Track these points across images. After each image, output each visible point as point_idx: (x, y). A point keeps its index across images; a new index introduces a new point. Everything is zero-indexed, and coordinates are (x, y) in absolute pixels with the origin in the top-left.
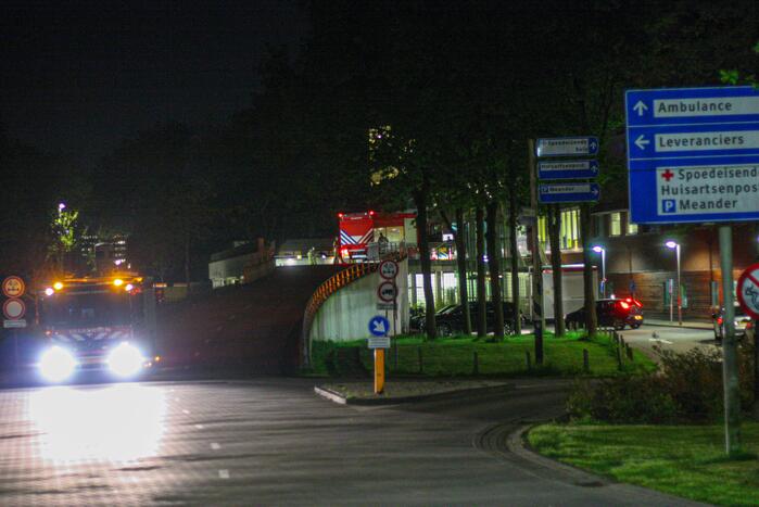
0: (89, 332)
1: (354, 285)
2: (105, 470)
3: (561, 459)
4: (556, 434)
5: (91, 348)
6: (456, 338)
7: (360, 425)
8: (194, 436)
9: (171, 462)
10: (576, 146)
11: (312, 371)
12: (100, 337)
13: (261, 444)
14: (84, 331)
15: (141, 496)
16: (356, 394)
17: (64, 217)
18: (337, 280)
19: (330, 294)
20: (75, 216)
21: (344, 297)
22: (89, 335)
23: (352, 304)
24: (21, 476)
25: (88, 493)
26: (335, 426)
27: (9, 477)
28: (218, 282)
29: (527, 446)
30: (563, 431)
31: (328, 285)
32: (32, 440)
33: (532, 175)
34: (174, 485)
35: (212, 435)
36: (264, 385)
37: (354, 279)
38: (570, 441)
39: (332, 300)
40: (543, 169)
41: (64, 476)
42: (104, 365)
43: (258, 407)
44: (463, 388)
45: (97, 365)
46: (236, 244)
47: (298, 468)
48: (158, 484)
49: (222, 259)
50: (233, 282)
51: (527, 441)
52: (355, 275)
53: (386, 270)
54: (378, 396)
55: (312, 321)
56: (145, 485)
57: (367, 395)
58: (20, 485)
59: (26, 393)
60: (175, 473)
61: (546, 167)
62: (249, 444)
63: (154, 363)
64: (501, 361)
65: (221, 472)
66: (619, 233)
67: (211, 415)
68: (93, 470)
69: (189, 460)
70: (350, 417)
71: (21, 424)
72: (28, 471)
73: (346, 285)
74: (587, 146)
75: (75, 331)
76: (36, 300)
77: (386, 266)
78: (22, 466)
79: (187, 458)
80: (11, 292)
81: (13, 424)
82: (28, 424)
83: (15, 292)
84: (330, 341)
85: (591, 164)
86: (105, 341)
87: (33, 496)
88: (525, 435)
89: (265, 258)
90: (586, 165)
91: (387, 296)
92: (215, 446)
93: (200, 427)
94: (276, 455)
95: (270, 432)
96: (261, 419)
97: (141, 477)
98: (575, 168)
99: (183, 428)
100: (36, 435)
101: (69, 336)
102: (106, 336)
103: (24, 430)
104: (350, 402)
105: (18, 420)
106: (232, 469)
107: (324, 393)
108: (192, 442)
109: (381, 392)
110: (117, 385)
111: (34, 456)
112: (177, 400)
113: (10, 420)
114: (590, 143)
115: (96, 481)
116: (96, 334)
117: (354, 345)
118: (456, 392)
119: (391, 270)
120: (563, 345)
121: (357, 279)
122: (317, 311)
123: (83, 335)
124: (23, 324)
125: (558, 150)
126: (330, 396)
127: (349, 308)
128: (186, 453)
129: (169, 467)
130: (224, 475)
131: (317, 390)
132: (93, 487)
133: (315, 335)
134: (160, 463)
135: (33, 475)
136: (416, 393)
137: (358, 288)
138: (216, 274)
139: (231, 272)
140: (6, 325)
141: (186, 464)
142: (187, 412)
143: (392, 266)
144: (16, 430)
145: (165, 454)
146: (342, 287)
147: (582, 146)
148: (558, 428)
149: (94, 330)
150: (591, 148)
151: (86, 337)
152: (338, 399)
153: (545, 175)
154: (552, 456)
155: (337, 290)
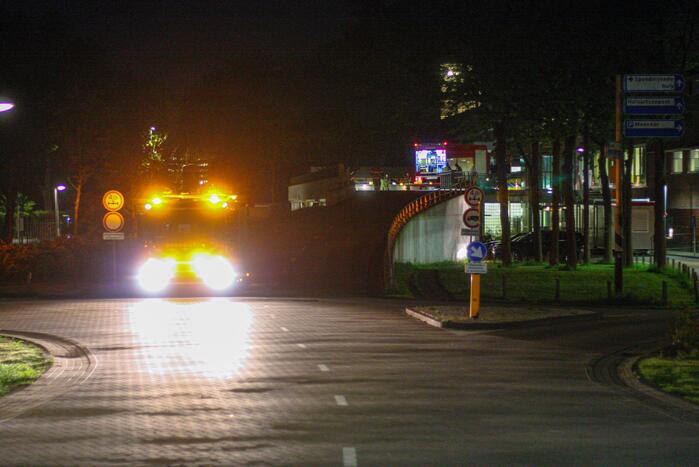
0: (185, 247)
1: (431, 211)
2: (216, 391)
3: (686, 397)
4: (669, 370)
6: (527, 265)
7: (464, 351)
8: (298, 355)
9: (283, 384)
10: (663, 83)
11: (397, 292)
13: (369, 367)
14: (180, 245)
15: (259, 422)
16: (451, 318)
17: (154, 140)
18: (415, 206)
19: (410, 219)
20: (165, 138)
21: (422, 221)
22: (185, 249)
23: (429, 228)
24: (131, 393)
25: (203, 416)
26: (439, 350)
27: (118, 393)
28: (296, 205)
29: (643, 380)
30: (676, 366)
31: (408, 210)
32: (135, 353)
33: (618, 110)
34: (290, 411)
35: (316, 355)
36: (354, 305)
37: (431, 205)
38: (686, 378)
39: (411, 224)
40: (629, 104)
41: (174, 395)
43: (357, 327)
44: (555, 315)
46: (314, 169)
47: (416, 397)
48: (274, 409)
49: (301, 182)
50: (312, 204)
51: (641, 375)
52: (433, 201)
53: (472, 196)
54: (473, 321)
55: (394, 244)
56: (261, 410)
57: (462, 319)
58: (130, 404)
59: (124, 304)
60: (290, 397)
61: (633, 102)
62: (357, 367)
63: (245, 278)
64: (578, 289)
65: (337, 397)
66: (681, 170)
67: (310, 334)
68: (204, 390)
69: (299, 383)
70: (450, 341)
71: (122, 336)
72: (136, 388)
73: (424, 210)
74: (673, 84)
75: (172, 245)
76: (134, 214)
78: (130, 382)
79: (299, 380)
80: (111, 206)
81: (114, 335)
82: (129, 336)
83: (115, 206)
84: (409, 264)
85: (676, 101)
87: (146, 417)
88: (635, 367)
89: (346, 183)
90: (672, 102)
91: (472, 222)
92: (324, 368)
93: (302, 346)
94: (388, 381)
95: (375, 354)
96: (362, 340)
97: (255, 400)
98: (661, 104)
99: (286, 347)
100: (139, 348)
103: (126, 343)
104: (447, 325)
105: (119, 331)
106: (348, 395)
107: (416, 315)
108: (300, 362)
109: (475, 317)
110: (214, 300)
111: (140, 371)
112: (273, 316)
113: (111, 331)
114: (676, 80)
115: (209, 402)
117: (430, 268)
118: (548, 319)
119: (477, 197)
120: (633, 275)
121: (434, 205)
122: (398, 234)
123: (179, 249)
124: (121, 237)
125: (643, 86)
126: (424, 319)
127: (426, 233)
128: (296, 375)
129: (281, 389)
130: (341, 401)
131: (409, 312)
132: (207, 410)
133: (396, 256)
134: (271, 384)
135: (143, 393)
136: (510, 319)
137: (435, 214)
138: (295, 197)
139: (309, 195)
140: (106, 237)
141: (297, 387)
142: (284, 329)
143: (477, 193)
144: (118, 342)
145: (274, 375)
146: (420, 212)
147: (669, 83)
148: (669, 362)
150: (676, 85)
152: (432, 322)
153: (631, 109)
154: (675, 394)
155: (416, 215)
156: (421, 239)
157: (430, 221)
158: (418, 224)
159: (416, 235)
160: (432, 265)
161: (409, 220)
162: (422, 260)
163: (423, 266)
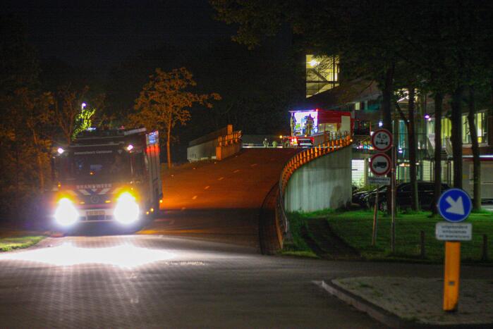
0: (94, 188)
1: (313, 163)
5: (95, 201)
12: (103, 192)
14: (89, 186)
17: (85, 113)
20: (93, 113)
22: (94, 190)
31: (293, 162)
39: (297, 175)
42: (109, 217)
45: (102, 217)
49: (198, 143)
53: (379, 141)
73: (307, 163)
75: (82, 186)
77: (379, 137)
86: (107, 196)
101: (77, 191)
102: (109, 191)
116: (100, 190)
119: (385, 141)
123: (89, 190)
127: (309, 183)
138: (192, 155)
143: (386, 137)
146: (304, 165)
149: (99, 186)
151: (92, 193)
155: (301, 167)
156: (305, 190)
157: (313, 173)
158: (302, 176)
159: (301, 186)
160: (314, 213)
161: (294, 171)
162: (305, 209)
163: (307, 214)
